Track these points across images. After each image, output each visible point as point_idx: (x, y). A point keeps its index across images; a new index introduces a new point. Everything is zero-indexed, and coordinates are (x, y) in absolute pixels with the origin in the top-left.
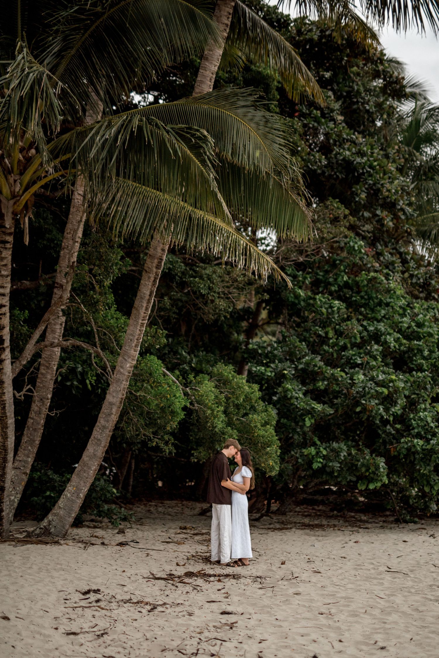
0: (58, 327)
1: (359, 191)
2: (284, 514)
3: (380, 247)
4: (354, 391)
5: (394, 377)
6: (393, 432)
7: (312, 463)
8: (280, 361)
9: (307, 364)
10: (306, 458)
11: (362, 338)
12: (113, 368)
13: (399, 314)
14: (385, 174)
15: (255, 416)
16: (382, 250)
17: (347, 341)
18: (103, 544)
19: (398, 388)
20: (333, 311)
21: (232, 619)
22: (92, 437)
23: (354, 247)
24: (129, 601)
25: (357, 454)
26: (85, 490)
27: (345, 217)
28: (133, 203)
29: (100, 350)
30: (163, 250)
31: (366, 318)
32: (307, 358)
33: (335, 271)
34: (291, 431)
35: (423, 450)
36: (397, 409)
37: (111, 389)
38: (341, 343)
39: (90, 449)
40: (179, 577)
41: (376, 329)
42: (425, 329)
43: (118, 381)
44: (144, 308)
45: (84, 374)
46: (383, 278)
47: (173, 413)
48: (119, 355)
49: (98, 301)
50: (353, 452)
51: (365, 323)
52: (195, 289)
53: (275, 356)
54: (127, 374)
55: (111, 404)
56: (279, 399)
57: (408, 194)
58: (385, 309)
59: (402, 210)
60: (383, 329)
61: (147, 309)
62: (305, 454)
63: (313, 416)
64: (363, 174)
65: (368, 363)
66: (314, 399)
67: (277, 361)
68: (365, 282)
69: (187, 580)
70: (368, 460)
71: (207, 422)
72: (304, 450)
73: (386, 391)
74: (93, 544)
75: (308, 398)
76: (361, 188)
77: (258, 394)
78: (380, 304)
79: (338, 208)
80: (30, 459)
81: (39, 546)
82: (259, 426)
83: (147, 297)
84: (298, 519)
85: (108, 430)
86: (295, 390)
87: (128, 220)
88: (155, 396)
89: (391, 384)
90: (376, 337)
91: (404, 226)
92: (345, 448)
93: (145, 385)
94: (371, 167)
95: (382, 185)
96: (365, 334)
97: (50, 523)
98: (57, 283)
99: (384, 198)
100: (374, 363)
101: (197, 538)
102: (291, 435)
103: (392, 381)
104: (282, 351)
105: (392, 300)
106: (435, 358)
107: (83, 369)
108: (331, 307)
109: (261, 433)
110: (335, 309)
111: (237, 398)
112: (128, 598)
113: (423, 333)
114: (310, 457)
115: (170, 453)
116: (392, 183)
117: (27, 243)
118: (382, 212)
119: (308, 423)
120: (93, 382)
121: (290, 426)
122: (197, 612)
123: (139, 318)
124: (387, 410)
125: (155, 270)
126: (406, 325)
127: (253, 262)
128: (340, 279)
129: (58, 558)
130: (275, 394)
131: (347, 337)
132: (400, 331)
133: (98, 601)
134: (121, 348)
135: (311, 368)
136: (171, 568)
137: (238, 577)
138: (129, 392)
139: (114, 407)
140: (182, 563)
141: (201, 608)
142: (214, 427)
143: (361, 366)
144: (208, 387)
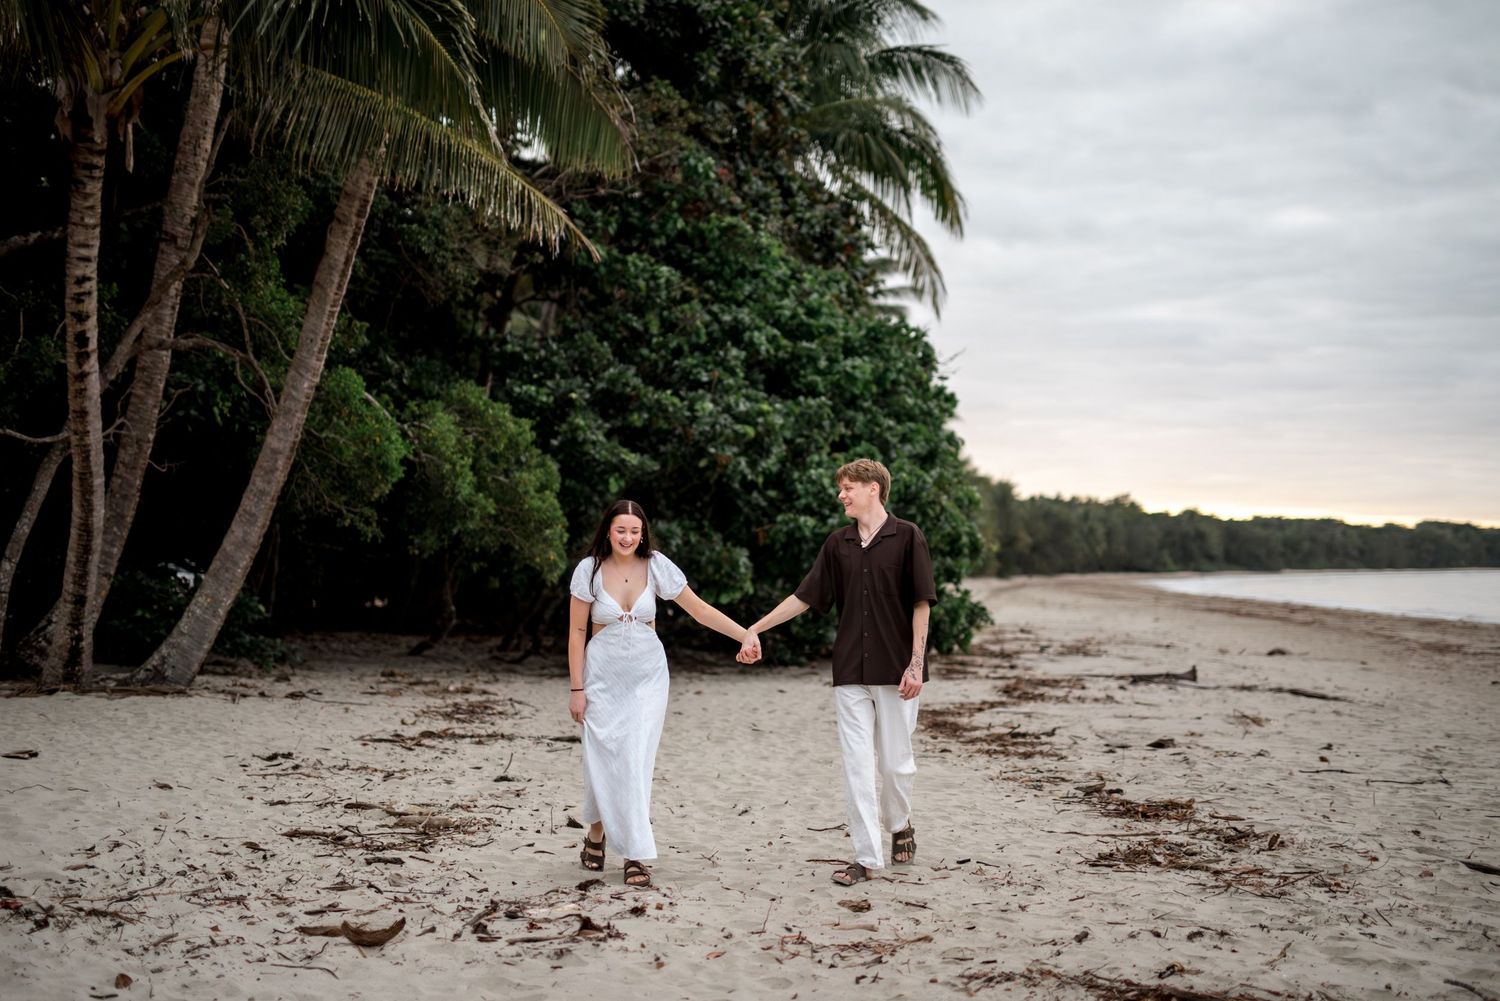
0: (168, 311)
1: (706, 64)
3: (743, 167)
4: (695, 430)
5: (765, 407)
6: (764, 503)
8: (564, 375)
9: (612, 381)
11: (709, 334)
12: (277, 390)
13: (777, 293)
14: (753, 32)
15: (525, 475)
16: (747, 172)
17: (682, 340)
18: (262, 695)
19: (773, 425)
20: (658, 285)
21: (514, 786)
22: (240, 510)
23: (696, 167)
24: (346, 766)
25: (699, 542)
26: (228, 602)
27: (682, 113)
28: (326, 109)
29: (252, 357)
30: (370, 185)
31: (717, 299)
32: (612, 370)
33: (662, 210)
34: (582, 500)
35: (815, 535)
36: (770, 463)
37: (276, 425)
38: (673, 344)
39: (237, 531)
40: (412, 739)
41: (735, 319)
42: (823, 320)
43: (288, 412)
44: (335, 286)
45: (209, 395)
46: (749, 227)
47: (385, 468)
48: (288, 364)
49: (255, 272)
50: (693, 538)
51: (715, 308)
52: (411, 244)
53: (554, 367)
54: (304, 400)
55: (275, 452)
56: (562, 443)
57: (796, 68)
58: (750, 283)
59: (784, 98)
60: (747, 320)
61: (340, 287)
63: (622, 476)
64: (714, 30)
65: (720, 381)
66: (624, 444)
67: (558, 376)
68: (717, 233)
69: (426, 741)
70: (719, 553)
71: (443, 484)
73: (750, 431)
74: (244, 696)
75: (615, 442)
76: (709, 58)
77: (530, 436)
78: (742, 272)
79: (669, 97)
80: (115, 550)
81: (152, 698)
82: (532, 492)
83: (341, 266)
85: (269, 498)
86: (590, 428)
87: (318, 139)
88: (353, 439)
89: (760, 420)
90: (735, 334)
91: (787, 129)
92: (679, 531)
93: (335, 419)
94: (728, 17)
95: (749, 52)
96: (715, 327)
97: (163, 659)
98: (166, 233)
99: (752, 78)
100: (731, 381)
101: (418, 688)
102: (582, 508)
103: (761, 413)
104: (567, 358)
105: (764, 266)
106: (839, 372)
107: (207, 387)
108: (655, 278)
109: (537, 503)
110: (662, 281)
111: (495, 443)
112: (342, 763)
113: (818, 327)
115: (375, 538)
116: (766, 47)
117: (131, 170)
118: (747, 102)
119: (614, 487)
120: (226, 411)
121: (581, 492)
122: (458, 780)
123: (325, 303)
124: (752, 464)
125: (354, 219)
126: (787, 313)
127: (534, 218)
128: (670, 226)
129: (195, 715)
130: (555, 435)
131: (684, 332)
132: (776, 324)
133: (296, 767)
134: (291, 354)
135: (619, 389)
136: (393, 727)
137: (511, 738)
138: (307, 432)
139: (279, 456)
140: (409, 721)
141: (463, 774)
142: (455, 493)
143: (708, 386)
144: (442, 424)
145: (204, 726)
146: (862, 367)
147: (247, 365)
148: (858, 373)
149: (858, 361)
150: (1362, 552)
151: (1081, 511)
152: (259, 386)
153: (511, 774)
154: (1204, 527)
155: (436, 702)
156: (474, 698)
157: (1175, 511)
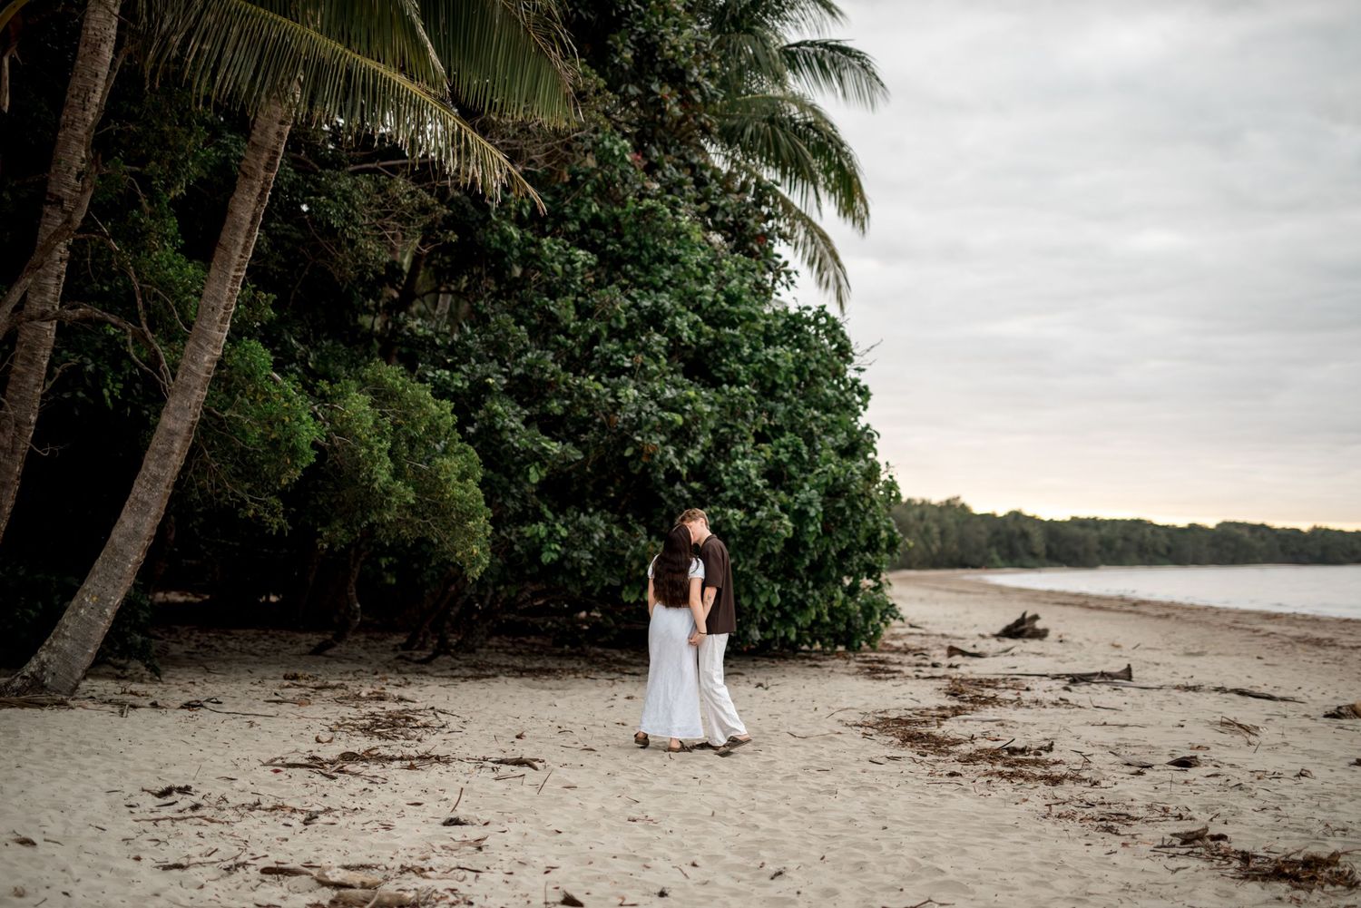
0: (52, 281)
1: (621, 45)
2: (472, 651)
3: (656, 153)
4: (620, 417)
5: (692, 394)
6: (688, 496)
7: (542, 553)
8: (480, 360)
9: (530, 366)
10: (527, 543)
11: (628, 319)
12: (175, 366)
13: (697, 278)
14: (666, 16)
15: (446, 461)
16: (661, 159)
17: (602, 325)
18: (154, 705)
19: (701, 413)
20: (575, 269)
21: (473, 833)
22: (131, 498)
23: (612, 149)
24: (256, 806)
25: (621, 536)
26: (117, 601)
28: (233, 37)
29: (146, 328)
30: (280, 135)
31: (635, 283)
32: (529, 355)
33: (574, 195)
34: (500, 492)
35: (742, 528)
36: (694, 454)
37: (172, 403)
38: (592, 330)
39: (127, 521)
40: (332, 763)
41: (655, 304)
42: (743, 308)
43: (186, 388)
44: (240, 248)
45: (98, 376)
46: (668, 210)
47: (294, 452)
48: (185, 339)
49: (149, 230)
50: (616, 532)
51: (634, 293)
52: (319, 217)
53: (469, 350)
54: (204, 375)
55: (171, 433)
56: (479, 431)
57: (707, 56)
58: (669, 269)
59: (697, 85)
60: (668, 305)
61: (245, 249)
62: (527, 535)
63: (543, 465)
64: (627, 13)
65: (643, 366)
66: (545, 431)
67: (473, 361)
68: (632, 219)
69: (350, 767)
70: (644, 548)
71: (358, 471)
72: (523, 529)
73: (679, 419)
74: (134, 707)
75: (535, 430)
76: (623, 40)
77: (452, 419)
79: (586, 75)
81: (27, 710)
82: (454, 478)
83: (247, 226)
84: (503, 660)
85: (164, 485)
86: (508, 415)
87: (223, 70)
88: (259, 419)
89: (688, 407)
90: (655, 319)
91: (700, 115)
92: (602, 524)
93: (239, 398)
95: (662, 36)
96: (634, 313)
97: (42, 665)
98: (51, 195)
99: (666, 62)
100: (655, 367)
101: (326, 694)
102: (500, 500)
103: (688, 400)
104: (481, 342)
105: (682, 252)
106: (760, 361)
107: (96, 367)
108: (572, 262)
109: (458, 492)
110: (579, 265)
111: (414, 426)
112: (251, 800)
113: (738, 315)
114: (537, 541)
115: (281, 530)
116: (678, 33)
117: (6, 109)
118: (661, 87)
119: (534, 477)
120: (117, 393)
121: (499, 482)
122: (397, 822)
123: (229, 266)
124: (679, 454)
125: (262, 173)
126: (709, 299)
127: (473, 162)
128: (584, 210)
129: (76, 733)
130: (471, 422)
131: (602, 317)
132: (697, 309)
133: (196, 807)
134: (189, 325)
135: (536, 375)
136: (307, 747)
137: (447, 761)
138: (207, 411)
139: (176, 437)
140: (325, 737)
141: (401, 815)
142: (372, 481)
143: (631, 372)
144: (358, 404)
145: (85, 748)
146: (784, 355)
147: (140, 338)
148: (780, 362)
149: (780, 350)
150: (1169, 550)
151: (917, 512)
152: (154, 361)
153: (461, 813)
154: (1029, 528)
155: (348, 711)
156: (391, 707)
157: (1001, 512)
